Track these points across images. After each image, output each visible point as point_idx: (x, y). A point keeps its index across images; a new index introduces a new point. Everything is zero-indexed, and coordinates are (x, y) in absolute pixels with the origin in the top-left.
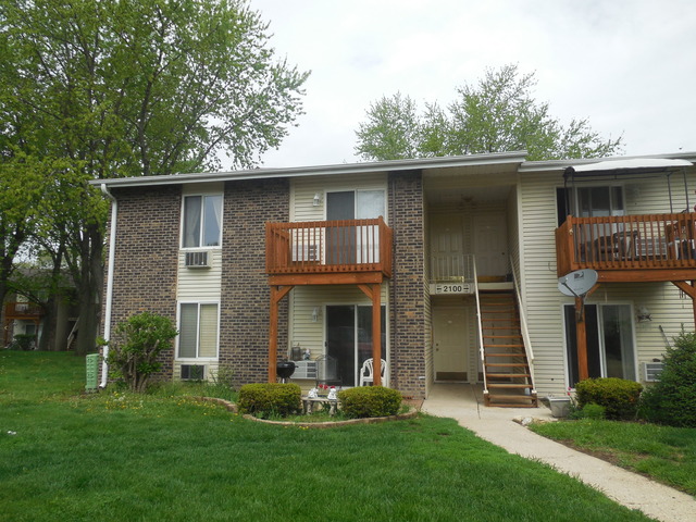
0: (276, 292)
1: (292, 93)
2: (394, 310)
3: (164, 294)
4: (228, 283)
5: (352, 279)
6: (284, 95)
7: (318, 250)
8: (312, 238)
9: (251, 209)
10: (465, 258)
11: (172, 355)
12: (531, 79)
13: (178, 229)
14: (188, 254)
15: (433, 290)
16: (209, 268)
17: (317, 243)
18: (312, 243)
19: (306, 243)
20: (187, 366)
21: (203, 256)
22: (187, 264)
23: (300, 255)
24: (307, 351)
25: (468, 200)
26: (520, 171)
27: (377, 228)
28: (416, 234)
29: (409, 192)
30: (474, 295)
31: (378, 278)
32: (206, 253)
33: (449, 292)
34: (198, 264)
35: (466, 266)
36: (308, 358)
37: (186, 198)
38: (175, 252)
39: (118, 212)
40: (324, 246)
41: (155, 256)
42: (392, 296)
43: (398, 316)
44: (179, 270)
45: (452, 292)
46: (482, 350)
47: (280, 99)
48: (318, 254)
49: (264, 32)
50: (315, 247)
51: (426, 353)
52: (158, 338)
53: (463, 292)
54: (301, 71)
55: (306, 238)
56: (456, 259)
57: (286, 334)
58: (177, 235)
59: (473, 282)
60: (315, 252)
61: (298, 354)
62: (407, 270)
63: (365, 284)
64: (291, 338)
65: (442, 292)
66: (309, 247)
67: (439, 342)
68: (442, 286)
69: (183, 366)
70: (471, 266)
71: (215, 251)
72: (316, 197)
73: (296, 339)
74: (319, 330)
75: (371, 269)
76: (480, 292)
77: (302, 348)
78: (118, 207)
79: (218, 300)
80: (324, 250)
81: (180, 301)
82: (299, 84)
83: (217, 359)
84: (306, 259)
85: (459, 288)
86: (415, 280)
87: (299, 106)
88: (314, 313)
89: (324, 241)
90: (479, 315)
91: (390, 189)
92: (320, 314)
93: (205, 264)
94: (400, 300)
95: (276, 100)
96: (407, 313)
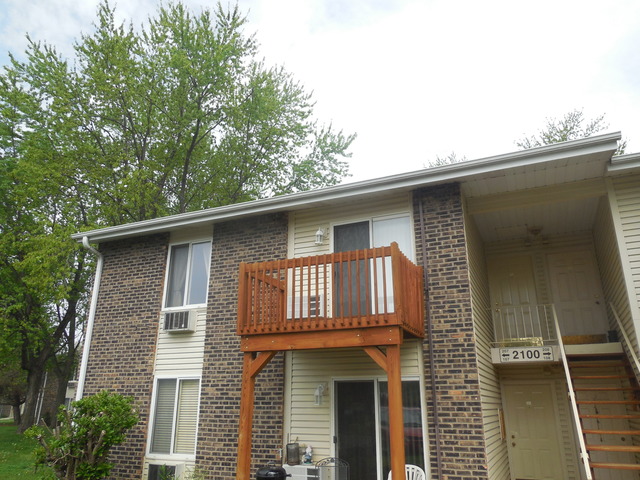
0: (251, 362)
1: (338, 157)
2: (431, 388)
3: (139, 367)
4: (212, 352)
5: (355, 340)
6: (330, 159)
7: (321, 302)
8: (313, 287)
9: (242, 254)
10: (541, 311)
11: (142, 449)
12: (600, 123)
13: (161, 285)
14: (167, 315)
15: (497, 357)
16: (191, 332)
17: (321, 292)
18: (313, 294)
19: (305, 294)
20: (157, 466)
21: (183, 317)
22: (166, 328)
23: (297, 309)
24: (308, 451)
25: (535, 231)
26: (610, 169)
27: (388, 260)
28: (458, 273)
29: (444, 215)
30: (561, 364)
31: (394, 337)
32: (187, 313)
33: (520, 359)
34: (178, 325)
35: (543, 323)
36: (309, 461)
37: (174, 248)
38: (156, 313)
39: (103, 269)
40: (330, 297)
41: (135, 320)
42: (428, 366)
43: (439, 396)
44: (159, 336)
45: (526, 359)
46: (585, 455)
47: (326, 163)
48: (321, 308)
49: (307, 102)
50: (317, 298)
51: (488, 458)
52: (104, 428)
53: (542, 358)
54: (346, 135)
55: (305, 288)
56: (526, 313)
57: (281, 423)
58: (160, 293)
59: (557, 343)
60: (317, 305)
61: (295, 455)
62: (448, 326)
63: (377, 346)
64: (287, 429)
65: (511, 359)
66: (311, 299)
67: (516, 434)
68: (510, 351)
69: (151, 466)
70: (552, 323)
71: (199, 310)
72: (318, 233)
73: (294, 431)
74: (325, 418)
75: (382, 323)
76: (570, 358)
77: (301, 444)
78: (104, 263)
79: (198, 374)
80: (330, 303)
81: (158, 375)
82: (345, 148)
83: (193, 457)
84: (305, 315)
85: (536, 354)
86: (461, 340)
87: (345, 169)
88: (317, 393)
89: (330, 291)
90: (572, 394)
91: (416, 213)
92: (325, 394)
93: (186, 327)
94: (440, 372)
95: (322, 165)
96: (452, 393)
